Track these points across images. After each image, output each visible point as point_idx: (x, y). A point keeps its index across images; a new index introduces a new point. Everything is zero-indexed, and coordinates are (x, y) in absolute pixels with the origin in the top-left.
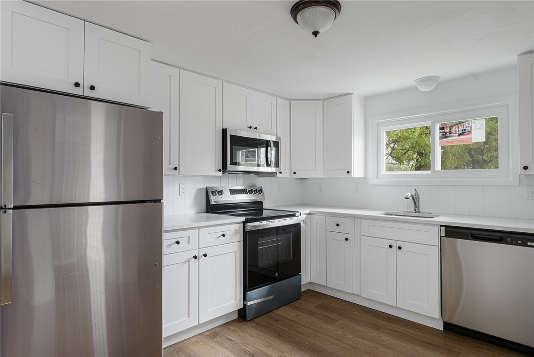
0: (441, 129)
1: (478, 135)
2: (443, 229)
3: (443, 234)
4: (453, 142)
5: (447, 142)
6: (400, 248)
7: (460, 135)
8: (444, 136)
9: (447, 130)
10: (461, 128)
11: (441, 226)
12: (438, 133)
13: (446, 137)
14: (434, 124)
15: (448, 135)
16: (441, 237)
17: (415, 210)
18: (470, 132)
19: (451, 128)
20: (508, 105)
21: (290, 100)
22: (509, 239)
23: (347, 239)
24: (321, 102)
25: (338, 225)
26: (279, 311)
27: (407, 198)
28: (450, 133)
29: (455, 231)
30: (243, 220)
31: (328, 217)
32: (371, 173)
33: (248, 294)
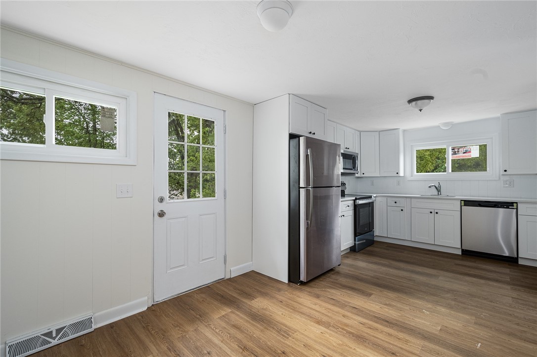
0: (452, 149)
1: (475, 153)
2: (463, 202)
3: (463, 204)
4: (460, 157)
5: (456, 157)
6: (437, 213)
7: (464, 153)
8: (455, 153)
9: (456, 150)
10: (465, 149)
11: (461, 200)
12: (450, 152)
13: (456, 154)
14: (448, 147)
15: (457, 153)
16: (461, 206)
17: (438, 194)
18: (470, 152)
19: (458, 149)
20: (492, 138)
21: (360, 132)
22: (500, 206)
23: (402, 210)
24: (378, 133)
25: (396, 202)
26: (369, 248)
27: (430, 187)
28: (458, 152)
29: (468, 203)
30: (354, 198)
31: (389, 199)
32: (408, 174)
33: (357, 238)
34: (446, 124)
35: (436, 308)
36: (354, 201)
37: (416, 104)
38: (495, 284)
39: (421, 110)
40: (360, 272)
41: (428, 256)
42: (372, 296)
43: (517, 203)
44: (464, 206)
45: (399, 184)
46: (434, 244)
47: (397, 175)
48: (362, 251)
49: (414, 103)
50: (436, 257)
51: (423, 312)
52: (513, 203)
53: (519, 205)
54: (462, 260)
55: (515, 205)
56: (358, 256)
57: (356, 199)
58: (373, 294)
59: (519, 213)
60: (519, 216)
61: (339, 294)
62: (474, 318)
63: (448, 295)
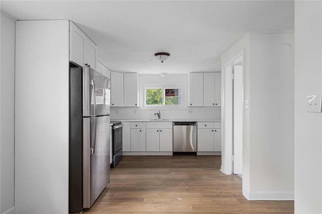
1: (177, 94)
2: (174, 123)
3: (174, 124)
6: (161, 131)
7: (171, 93)
11: (173, 122)
14: (164, 88)
16: (173, 126)
17: (159, 118)
18: (174, 93)
21: (111, 71)
22: (190, 124)
23: (141, 131)
24: (123, 74)
25: (136, 126)
26: (121, 163)
27: (155, 114)
28: (169, 92)
29: (177, 123)
30: (112, 124)
31: (132, 123)
32: (141, 105)
33: (114, 156)
34: (164, 74)
35: (182, 194)
36: (113, 126)
37: (160, 57)
38: (196, 169)
39: (162, 62)
40: (125, 183)
41: (158, 160)
42: (145, 200)
43: (197, 122)
44: (175, 125)
45: (135, 112)
46: (160, 152)
47: (136, 106)
48: (117, 166)
49: (159, 56)
50: (162, 160)
51: (178, 200)
52: (195, 122)
53: (198, 123)
54: (173, 158)
55: (196, 123)
56: (116, 170)
57: (114, 125)
58: (144, 198)
59: (198, 128)
60: (198, 129)
61: (121, 208)
62: (201, 193)
63: (182, 183)
